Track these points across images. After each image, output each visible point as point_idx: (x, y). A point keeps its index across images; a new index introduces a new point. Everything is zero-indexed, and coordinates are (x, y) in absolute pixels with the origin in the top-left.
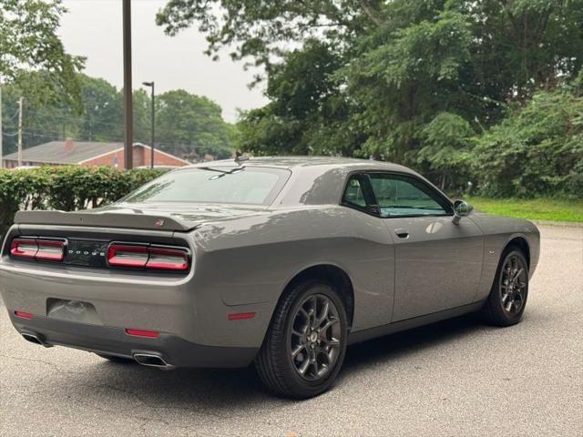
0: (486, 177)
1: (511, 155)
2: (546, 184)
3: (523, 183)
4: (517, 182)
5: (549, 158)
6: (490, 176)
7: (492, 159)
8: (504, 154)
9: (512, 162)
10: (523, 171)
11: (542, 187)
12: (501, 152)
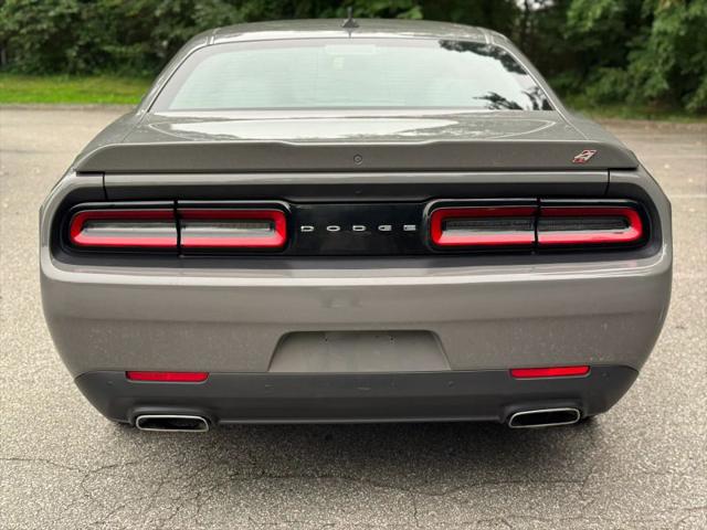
0: (27, 46)
1: (61, 16)
2: (106, 55)
3: (79, 54)
4: (72, 53)
5: (106, 21)
6: (32, 45)
7: (34, 20)
8: (52, 14)
9: (63, 26)
10: (78, 38)
11: (101, 61)
12: (47, 11)
